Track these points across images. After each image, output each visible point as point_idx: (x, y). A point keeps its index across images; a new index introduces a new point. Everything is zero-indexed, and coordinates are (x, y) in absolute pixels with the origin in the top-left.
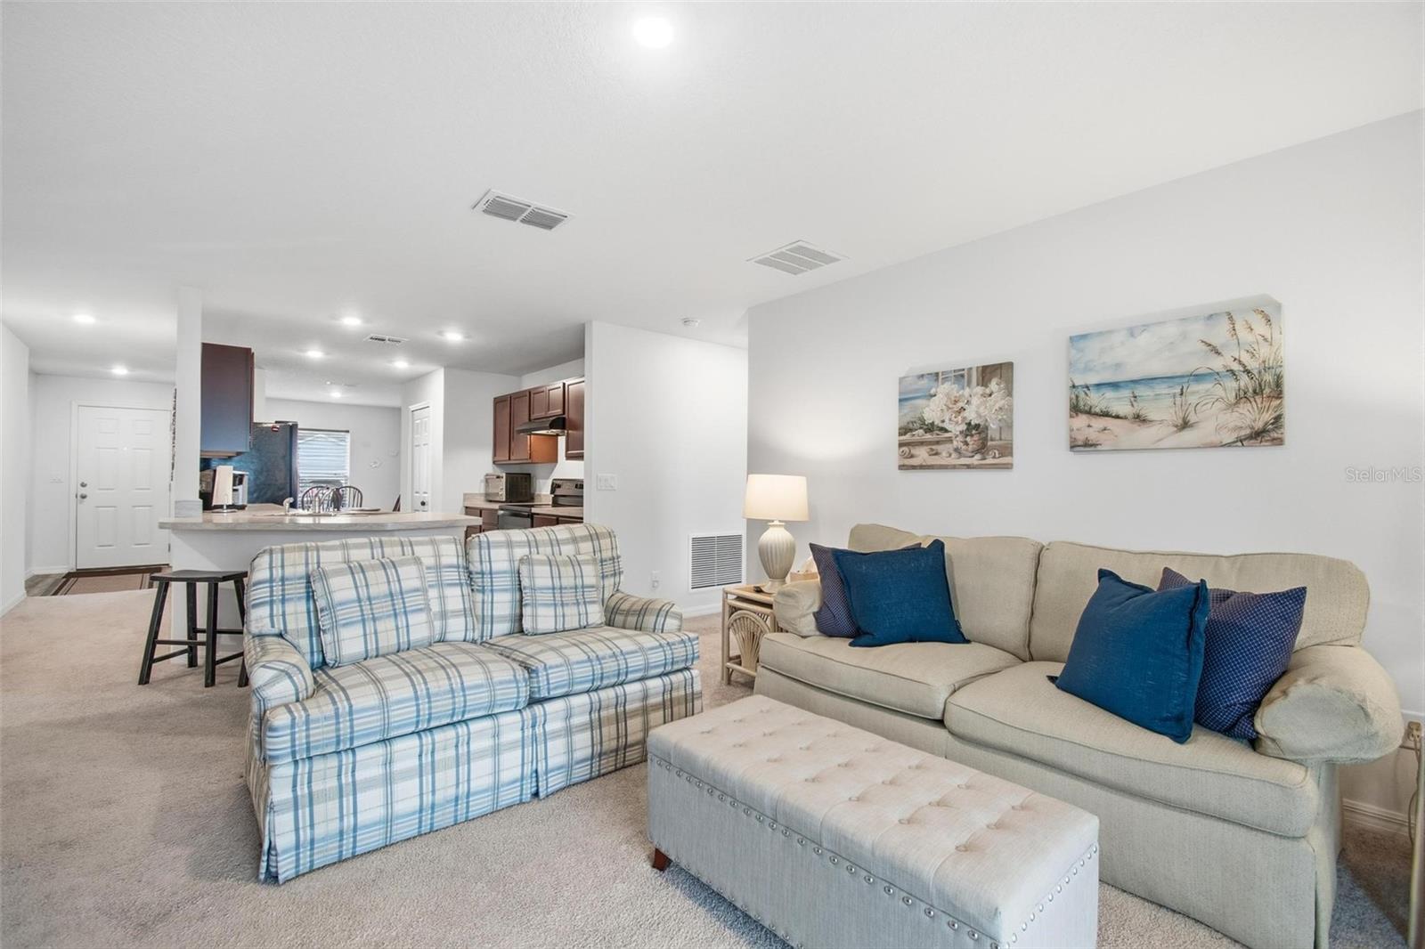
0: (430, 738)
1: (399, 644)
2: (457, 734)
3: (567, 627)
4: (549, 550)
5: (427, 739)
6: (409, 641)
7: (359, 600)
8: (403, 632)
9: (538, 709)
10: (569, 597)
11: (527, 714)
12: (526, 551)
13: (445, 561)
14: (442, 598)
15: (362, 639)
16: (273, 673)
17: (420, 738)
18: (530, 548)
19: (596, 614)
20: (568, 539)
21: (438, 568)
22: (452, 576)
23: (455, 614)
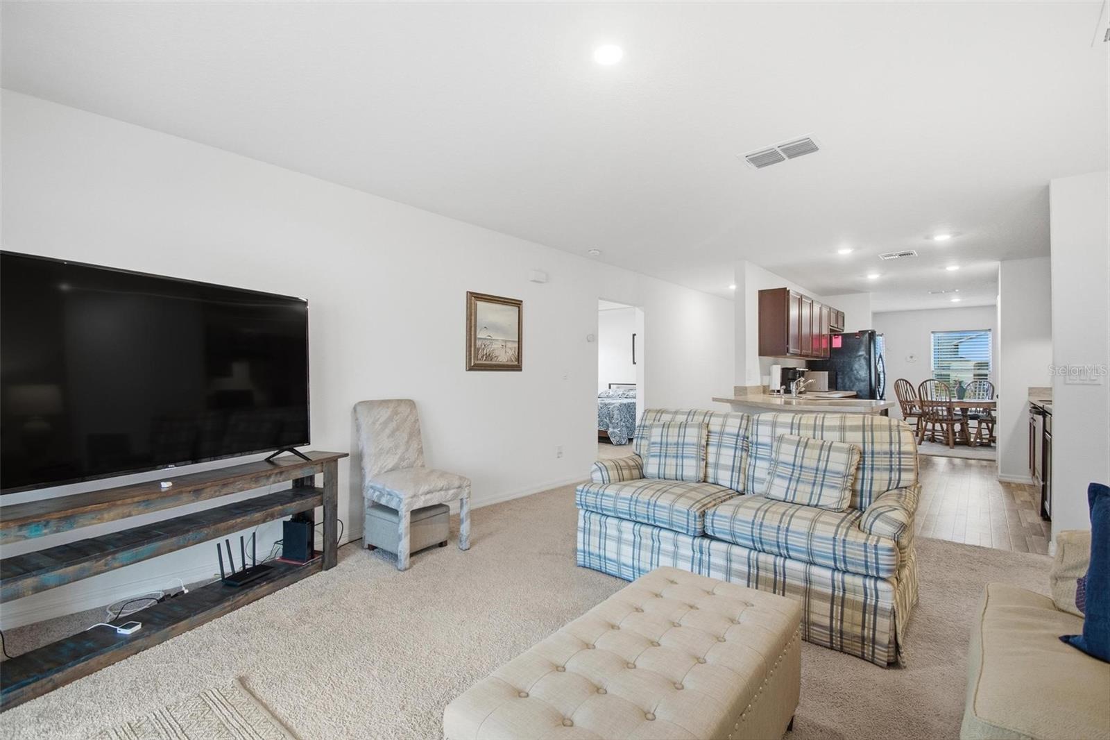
0: (638, 527)
1: (676, 475)
2: (652, 532)
3: (796, 500)
4: (810, 433)
5: (637, 527)
6: (682, 475)
7: (661, 444)
8: (679, 468)
9: (706, 542)
10: (808, 476)
11: (697, 541)
12: (787, 431)
13: (728, 430)
14: (718, 454)
15: (658, 466)
16: (596, 467)
17: (635, 525)
18: (792, 429)
19: (831, 497)
20: (835, 426)
21: (722, 433)
22: (731, 441)
23: (725, 468)
